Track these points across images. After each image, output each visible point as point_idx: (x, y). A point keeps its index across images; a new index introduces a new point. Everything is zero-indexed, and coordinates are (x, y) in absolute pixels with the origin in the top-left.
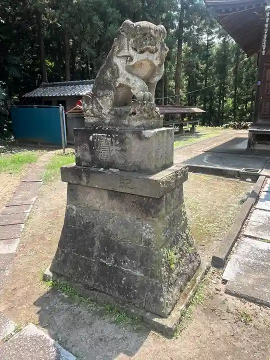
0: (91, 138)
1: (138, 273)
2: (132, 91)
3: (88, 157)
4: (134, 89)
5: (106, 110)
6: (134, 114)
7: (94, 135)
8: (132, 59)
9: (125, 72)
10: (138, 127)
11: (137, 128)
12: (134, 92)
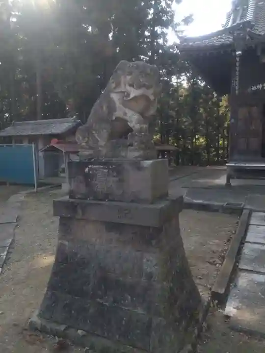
0: (87, 170)
1: (140, 311)
2: (129, 124)
3: (83, 189)
4: (131, 122)
5: (102, 143)
6: (131, 145)
7: (90, 166)
8: (128, 95)
9: (121, 106)
10: (136, 157)
11: (134, 159)
12: (131, 125)
